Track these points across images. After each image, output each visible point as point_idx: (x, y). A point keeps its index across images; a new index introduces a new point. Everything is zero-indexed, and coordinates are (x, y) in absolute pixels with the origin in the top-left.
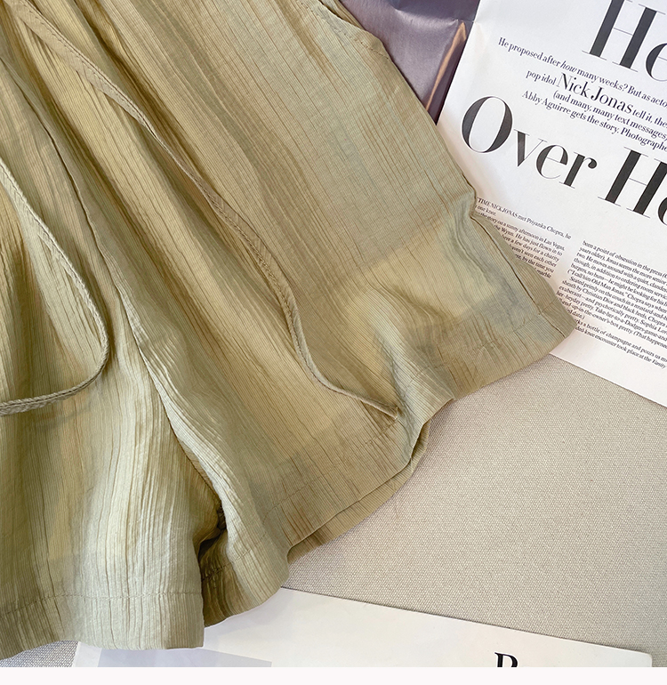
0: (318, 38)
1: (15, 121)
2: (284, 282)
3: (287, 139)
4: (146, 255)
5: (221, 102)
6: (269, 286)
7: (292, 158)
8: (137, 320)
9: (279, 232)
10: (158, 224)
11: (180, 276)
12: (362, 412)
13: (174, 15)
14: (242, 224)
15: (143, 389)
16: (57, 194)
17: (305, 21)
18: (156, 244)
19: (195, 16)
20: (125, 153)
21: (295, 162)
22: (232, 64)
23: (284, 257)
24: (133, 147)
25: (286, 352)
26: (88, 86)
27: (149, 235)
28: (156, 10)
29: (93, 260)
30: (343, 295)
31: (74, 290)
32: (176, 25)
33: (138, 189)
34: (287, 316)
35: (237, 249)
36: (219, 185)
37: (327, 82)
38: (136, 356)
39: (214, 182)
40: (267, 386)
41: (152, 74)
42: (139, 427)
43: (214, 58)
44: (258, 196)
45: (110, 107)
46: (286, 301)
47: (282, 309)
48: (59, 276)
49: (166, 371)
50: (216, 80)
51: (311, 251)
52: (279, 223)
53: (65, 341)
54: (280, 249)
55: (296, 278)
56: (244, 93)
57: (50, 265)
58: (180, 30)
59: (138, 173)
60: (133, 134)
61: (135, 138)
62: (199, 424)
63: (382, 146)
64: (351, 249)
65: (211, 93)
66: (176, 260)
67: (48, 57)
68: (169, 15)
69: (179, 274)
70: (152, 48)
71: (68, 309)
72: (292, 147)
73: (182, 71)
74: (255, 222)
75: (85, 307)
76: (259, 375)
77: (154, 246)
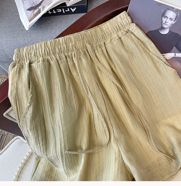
0: (161, 68)
1: (95, 88)
2: (146, 122)
3: (149, 89)
4: (115, 115)
5: (135, 81)
6: (142, 123)
7: (150, 93)
8: (116, 133)
9: (145, 110)
10: (120, 110)
11: (123, 121)
12: (165, 158)
13: (127, 62)
14: (137, 109)
15: (117, 150)
16: (102, 104)
17: (158, 64)
18: (118, 113)
19: (131, 62)
20: (115, 94)
21: (150, 94)
22: (138, 72)
23: (146, 116)
24: (117, 93)
25: (147, 141)
26: (109, 79)
27: (117, 111)
28: (124, 61)
29: (108, 119)
30: (158, 126)
31: (103, 125)
32: (127, 64)
33: (117, 102)
34: (147, 132)
35: (135, 114)
36: (133, 100)
37: (161, 78)
38: (115, 141)
39: (132, 99)
40: (141, 148)
41: (122, 76)
42: (116, 159)
43: (134, 71)
44: (141, 102)
45: (113, 84)
46: (146, 127)
47: (145, 129)
48: (100, 122)
49: (122, 146)
50: (134, 76)
51: (152, 115)
52: (145, 109)
53: (98, 135)
54: (145, 115)
55: (148, 121)
56: (140, 79)
57: (98, 120)
58: (128, 65)
59: (117, 98)
60: (117, 90)
61: (117, 91)
62: (130, 160)
63: (173, 93)
64: (161, 115)
65: (133, 79)
66: (123, 118)
67: (101, 73)
68: (126, 62)
69: (123, 120)
70: (122, 70)
71: (101, 129)
72: (150, 91)
73: (128, 75)
74: (140, 108)
75: (104, 129)
76: (140, 145)
77: (118, 114)
